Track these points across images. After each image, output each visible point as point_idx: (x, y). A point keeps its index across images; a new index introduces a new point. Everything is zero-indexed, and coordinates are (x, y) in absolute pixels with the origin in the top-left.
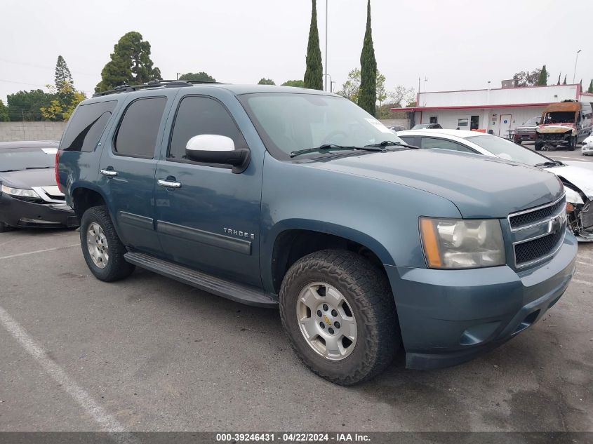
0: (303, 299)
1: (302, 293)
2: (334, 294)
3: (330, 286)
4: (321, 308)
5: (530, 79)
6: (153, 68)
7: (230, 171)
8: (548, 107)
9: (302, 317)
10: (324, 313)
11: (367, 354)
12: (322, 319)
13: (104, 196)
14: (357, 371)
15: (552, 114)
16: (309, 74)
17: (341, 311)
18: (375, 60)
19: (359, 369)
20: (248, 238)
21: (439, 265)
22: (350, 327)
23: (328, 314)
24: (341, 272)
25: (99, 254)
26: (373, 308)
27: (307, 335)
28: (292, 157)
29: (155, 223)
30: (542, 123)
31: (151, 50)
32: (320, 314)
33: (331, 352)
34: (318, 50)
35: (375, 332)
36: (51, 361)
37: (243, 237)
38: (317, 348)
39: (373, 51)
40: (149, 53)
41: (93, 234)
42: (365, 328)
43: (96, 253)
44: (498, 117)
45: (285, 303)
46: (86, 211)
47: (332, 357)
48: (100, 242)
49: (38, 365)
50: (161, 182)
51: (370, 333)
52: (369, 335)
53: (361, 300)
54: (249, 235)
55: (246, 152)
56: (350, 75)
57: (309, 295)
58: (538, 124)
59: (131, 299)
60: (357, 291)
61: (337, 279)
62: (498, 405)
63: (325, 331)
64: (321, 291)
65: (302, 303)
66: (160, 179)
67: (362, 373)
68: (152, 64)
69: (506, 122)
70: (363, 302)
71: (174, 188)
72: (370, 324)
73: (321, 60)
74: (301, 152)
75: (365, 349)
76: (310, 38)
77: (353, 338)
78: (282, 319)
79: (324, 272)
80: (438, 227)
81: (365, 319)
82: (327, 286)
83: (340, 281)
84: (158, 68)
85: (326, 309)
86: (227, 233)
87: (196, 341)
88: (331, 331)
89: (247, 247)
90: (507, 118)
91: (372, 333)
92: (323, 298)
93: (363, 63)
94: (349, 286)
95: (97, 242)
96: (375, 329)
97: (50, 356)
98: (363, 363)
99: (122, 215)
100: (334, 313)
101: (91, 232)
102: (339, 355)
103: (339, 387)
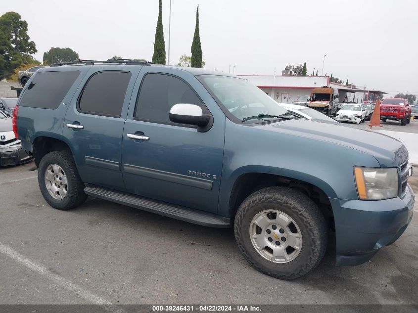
0: (255, 221)
1: (255, 218)
2: (284, 218)
3: (281, 212)
4: (270, 228)
5: (295, 70)
6: (29, 41)
7: (195, 130)
8: (314, 90)
9: (253, 234)
10: (272, 231)
11: (311, 258)
12: (270, 235)
13: (68, 145)
14: (302, 270)
15: (316, 95)
16: (156, 57)
17: (288, 230)
18: (201, 50)
19: (303, 268)
20: (211, 178)
21: (365, 198)
22: (296, 240)
23: (277, 231)
24: (293, 203)
25: (56, 189)
26: (318, 227)
27: (257, 246)
28: (243, 121)
29: (121, 166)
30: (310, 100)
31: (28, 28)
32: (269, 232)
33: (277, 257)
34: (163, 40)
35: (318, 243)
36: (57, 276)
37: (206, 177)
38: (266, 255)
39: (200, 44)
40: (26, 29)
41: (51, 173)
42: (311, 240)
43: (53, 188)
44: (280, 94)
45: (241, 224)
46: (46, 155)
47: (278, 261)
48: (58, 179)
49: (47, 279)
50: (129, 135)
51: (315, 244)
52: (313, 245)
53: (309, 222)
54: (212, 176)
55: (209, 117)
56: (181, 59)
57: (261, 219)
58: (308, 101)
59: (91, 223)
60: (306, 216)
61: (289, 208)
62: (386, 286)
63: (273, 244)
64: (273, 216)
65: (254, 224)
66: (129, 133)
67: (305, 271)
68: (28, 38)
69: (285, 98)
70: (311, 223)
71: (143, 140)
72: (315, 238)
73: (164, 47)
74: (249, 118)
75: (310, 254)
76: (157, 31)
77: (298, 248)
78: (236, 236)
79: (279, 203)
80: (364, 173)
81: (312, 234)
82: (278, 212)
83: (292, 210)
84: (33, 42)
85: (274, 228)
86: (191, 175)
87: (163, 254)
88: (278, 243)
89: (210, 185)
90: (286, 95)
91: (316, 244)
92: (273, 221)
93: (193, 51)
94: (300, 213)
95: (55, 179)
96: (318, 241)
97: (53, 271)
98: (307, 264)
99: (87, 159)
100: (282, 231)
101: (49, 171)
102: (284, 260)
103: (284, 282)
